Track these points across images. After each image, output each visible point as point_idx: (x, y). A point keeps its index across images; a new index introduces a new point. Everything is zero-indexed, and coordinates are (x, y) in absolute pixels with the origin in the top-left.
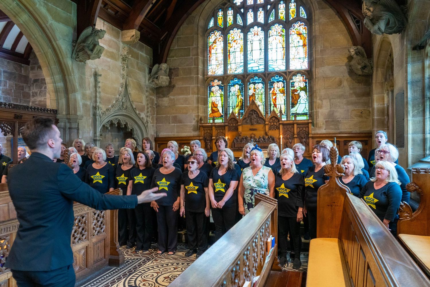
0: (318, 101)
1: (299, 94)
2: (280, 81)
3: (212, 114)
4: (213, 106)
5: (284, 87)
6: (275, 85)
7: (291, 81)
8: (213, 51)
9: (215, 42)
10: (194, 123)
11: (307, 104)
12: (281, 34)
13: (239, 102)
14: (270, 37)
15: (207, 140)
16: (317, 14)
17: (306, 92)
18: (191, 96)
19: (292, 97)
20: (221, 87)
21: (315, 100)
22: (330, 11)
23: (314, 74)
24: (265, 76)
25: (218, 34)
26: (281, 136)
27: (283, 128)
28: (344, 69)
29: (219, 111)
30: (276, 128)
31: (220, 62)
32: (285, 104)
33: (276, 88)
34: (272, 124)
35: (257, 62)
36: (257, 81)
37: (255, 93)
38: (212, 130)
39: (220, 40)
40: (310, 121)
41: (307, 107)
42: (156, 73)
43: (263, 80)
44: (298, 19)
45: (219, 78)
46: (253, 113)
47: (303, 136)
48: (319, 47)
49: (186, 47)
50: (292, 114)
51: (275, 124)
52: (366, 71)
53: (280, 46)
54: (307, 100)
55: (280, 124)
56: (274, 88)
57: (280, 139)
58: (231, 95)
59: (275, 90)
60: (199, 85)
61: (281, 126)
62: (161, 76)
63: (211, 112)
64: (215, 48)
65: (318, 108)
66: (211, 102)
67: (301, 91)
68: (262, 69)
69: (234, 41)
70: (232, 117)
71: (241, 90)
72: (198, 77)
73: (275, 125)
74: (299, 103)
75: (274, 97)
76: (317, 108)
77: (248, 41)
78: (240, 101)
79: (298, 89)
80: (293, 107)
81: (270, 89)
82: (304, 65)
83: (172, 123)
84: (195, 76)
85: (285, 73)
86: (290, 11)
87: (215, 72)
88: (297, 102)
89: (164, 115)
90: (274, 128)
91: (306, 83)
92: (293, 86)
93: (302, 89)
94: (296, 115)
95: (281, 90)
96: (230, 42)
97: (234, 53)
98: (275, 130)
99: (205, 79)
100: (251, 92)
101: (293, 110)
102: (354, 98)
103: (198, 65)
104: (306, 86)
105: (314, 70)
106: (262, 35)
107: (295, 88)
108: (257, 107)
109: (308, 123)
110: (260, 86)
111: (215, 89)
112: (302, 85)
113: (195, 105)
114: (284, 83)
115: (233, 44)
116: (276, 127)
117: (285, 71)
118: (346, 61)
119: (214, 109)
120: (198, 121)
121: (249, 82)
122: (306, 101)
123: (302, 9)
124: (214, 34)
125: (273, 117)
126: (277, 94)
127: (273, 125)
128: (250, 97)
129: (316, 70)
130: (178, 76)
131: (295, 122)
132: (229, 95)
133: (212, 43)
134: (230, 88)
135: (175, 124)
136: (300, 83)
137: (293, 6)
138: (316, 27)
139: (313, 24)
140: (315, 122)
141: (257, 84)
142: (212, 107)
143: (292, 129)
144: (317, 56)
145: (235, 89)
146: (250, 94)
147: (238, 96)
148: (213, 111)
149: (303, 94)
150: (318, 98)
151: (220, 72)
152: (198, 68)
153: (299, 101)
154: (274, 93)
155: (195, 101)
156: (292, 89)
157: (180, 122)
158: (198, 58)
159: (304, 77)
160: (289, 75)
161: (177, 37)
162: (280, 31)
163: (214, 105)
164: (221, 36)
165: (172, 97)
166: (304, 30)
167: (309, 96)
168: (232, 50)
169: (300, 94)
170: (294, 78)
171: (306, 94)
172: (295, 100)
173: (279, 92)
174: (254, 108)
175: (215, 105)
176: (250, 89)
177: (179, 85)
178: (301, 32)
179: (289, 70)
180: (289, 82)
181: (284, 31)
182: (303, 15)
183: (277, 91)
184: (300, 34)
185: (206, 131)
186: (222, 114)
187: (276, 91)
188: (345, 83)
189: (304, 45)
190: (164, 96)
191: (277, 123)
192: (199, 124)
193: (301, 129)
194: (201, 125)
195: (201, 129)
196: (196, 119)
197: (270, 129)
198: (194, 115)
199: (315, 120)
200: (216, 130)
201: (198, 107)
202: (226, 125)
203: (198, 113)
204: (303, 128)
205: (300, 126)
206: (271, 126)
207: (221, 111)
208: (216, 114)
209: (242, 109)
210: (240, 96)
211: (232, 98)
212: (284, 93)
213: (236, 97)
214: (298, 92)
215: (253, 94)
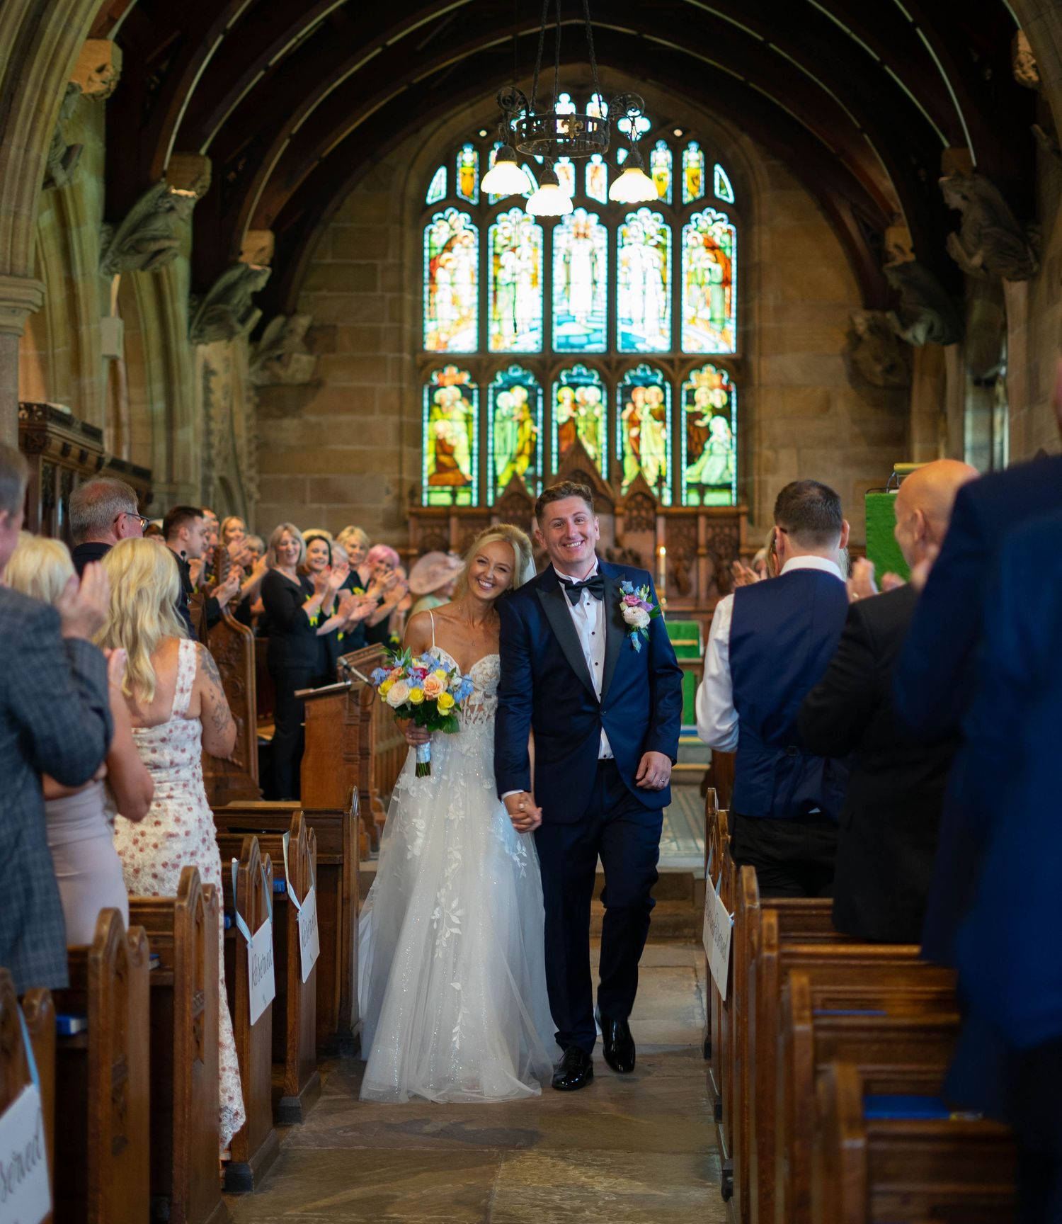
0: (767, 453)
1: (707, 427)
2: (655, 384)
3: (435, 477)
4: (439, 450)
5: (664, 403)
6: (639, 395)
7: (686, 386)
8: (440, 275)
9: (448, 247)
10: (386, 503)
11: (733, 458)
12: (659, 242)
13: (524, 443)
14: (623, 246)
16: (766, 201)
17: (729, 421)
18: (376, 418)
19: (688, 434)
21: (756, 449)
22: (802, 197)
23: (755, 373)
24: (608, 364)
25: (460, 220)
26: (662, 551)
27: (667, 527)
28: (837, 364)
30: (644, 527)
31: (465, 312)
32: (666, 454)
33: (640, 404)
34: (635, 513)
35: (584, 322)
37: (574, 415)
38: (448, 526)
39: (466, 241)
40: (744, 509)
41: (732, 465)
42: (277, 342)
43: (602, 378)
44: (708, 200)
45: (461, 362)
47: (722, 551)
48: (769, 297)
49: (363, 262)
50: (690, 486)
51: (644, 513)
52: (894, 379)
53: (654, 277)
54: (731, 444)
55: (656, 515)
56: (634, 403)
57: (656, 557)
58: (498, 417)
59: (638, 412)
60: (405, 385)
61: (661, 523)
62: (296, 356)
63: (433, 469)
64: (449, 265)
65: (767, 471)
66: (433, 437)
67: (714, 416)
68: (600, 347)
69: (514, 249)
70: (515, 488)
71: (531, 404)
72: (401, 360)
73: (643, 518)
74: (707, 452)
75: (634, 432)
76: (762, 472)
77: (555, 252)
78: (530, 440)
79: (704, 411)
80: (690, 462)
81: (623, 407)
82: (725, 343)
83: (313, 501)
84: (391, 355)
85: (670, 362)
86: (686, 177)
87: (446, 342)
88: (703, 449)
89: (285, 477)
90: (639, 525)
91: (729, 394)
92: (691, 401)
93: (716, 412)
94: (702, 488)
95: (657, 413)
96: (498, 250)
97: (511, 287)
98: (643, 530)
99: (419, 363)
100: (561, 414)
101: (689, 474)
102: (862, 450)
103: (401, 321)
104: (729, 404)
105: (753, 359)
106: (600, 236)
107: (697, 408)
108: (591, 463)
109: (737, 516)
110: (592, 395)
111: (449, 394)
112: (719, 399)
113: (391, 446)
114: (663, 389)
115: (507, 258)
116: (644, 522)
117: (670, 356)
118: (842, 342)
119: (444, 459)
120: (399, 499)
121: (559, 380)
122: (728, 446)
123: (719, 171)
124: (447, 220)
125: (636, 494)
126: (643, 424)
127: (636, 518)
128: (560, 427)
129: (763, 363)
130: (334, 351)
131: (701, 510)
132: (494, 417)
133: (439, 251)
135: (324, 506)
136: (711, 394)
137: (693, 157)
138: (764, 240)
139: (756, 229)
140: (756, 512)
141: (581, 389)
142: (437, 454)
143: (693, 531)
144: (765, 322)
145: (512, 400)
146: (563, 419)
147: (521, 423)
148: (441, 467)
149: (719, 426)
150: (766, 444)
151: (465, 342)
152: (400, 330)
153: (707, 446)
154: (635, 418)
155: (393, 435)
156: (690, 409)
157: (340, 497)
158: (401, 299)
159: (722, 375)
160: (681, 368)
161: (333, 225)
162: (654, 233)
163: (443, 448)
164: (471, 230)
165: (313, 419)
166: (726, 238)
168: (504, 276)
169: (711, 428)
170: (693, 375)
171: (730, 426)
172: (697, 444)
173: (651, 418)
174: (582, 465)
175: (446, 448)
176: (559, 403)
177: (339, 379)
178: (717, 242)
179: (679, 355)
180: (681, 389)
181: (669, 234)
182: (724, 192)
183: (644, 415)
184: (712, 247)
185: (429, 531)
186: (468, 478)
187: (642, 413)
188: (840, 406)
189: (726, 282)
190: (285, 413)
191: (647, 510)
192: (407, 508)
193: (718, 530)
194: (414, 510)
195: (413, 523)
196: (395, 491)
197: (628, 528)
198: (387, 477)
199: (756, 505)
200: (462, 526)
201: (400, 455)
202: (495, 515)
203: (401, 471)
204: (722, 528)
205: (714, 522)
206: (631, 519)
207: (465, 467)
208: (449, 476)
209: (533, 463)
210: (528, 425)
211: (503, 429)
212: (664, 421)
213: (516, 425)
214: (707, 419)
215: (571, 419)
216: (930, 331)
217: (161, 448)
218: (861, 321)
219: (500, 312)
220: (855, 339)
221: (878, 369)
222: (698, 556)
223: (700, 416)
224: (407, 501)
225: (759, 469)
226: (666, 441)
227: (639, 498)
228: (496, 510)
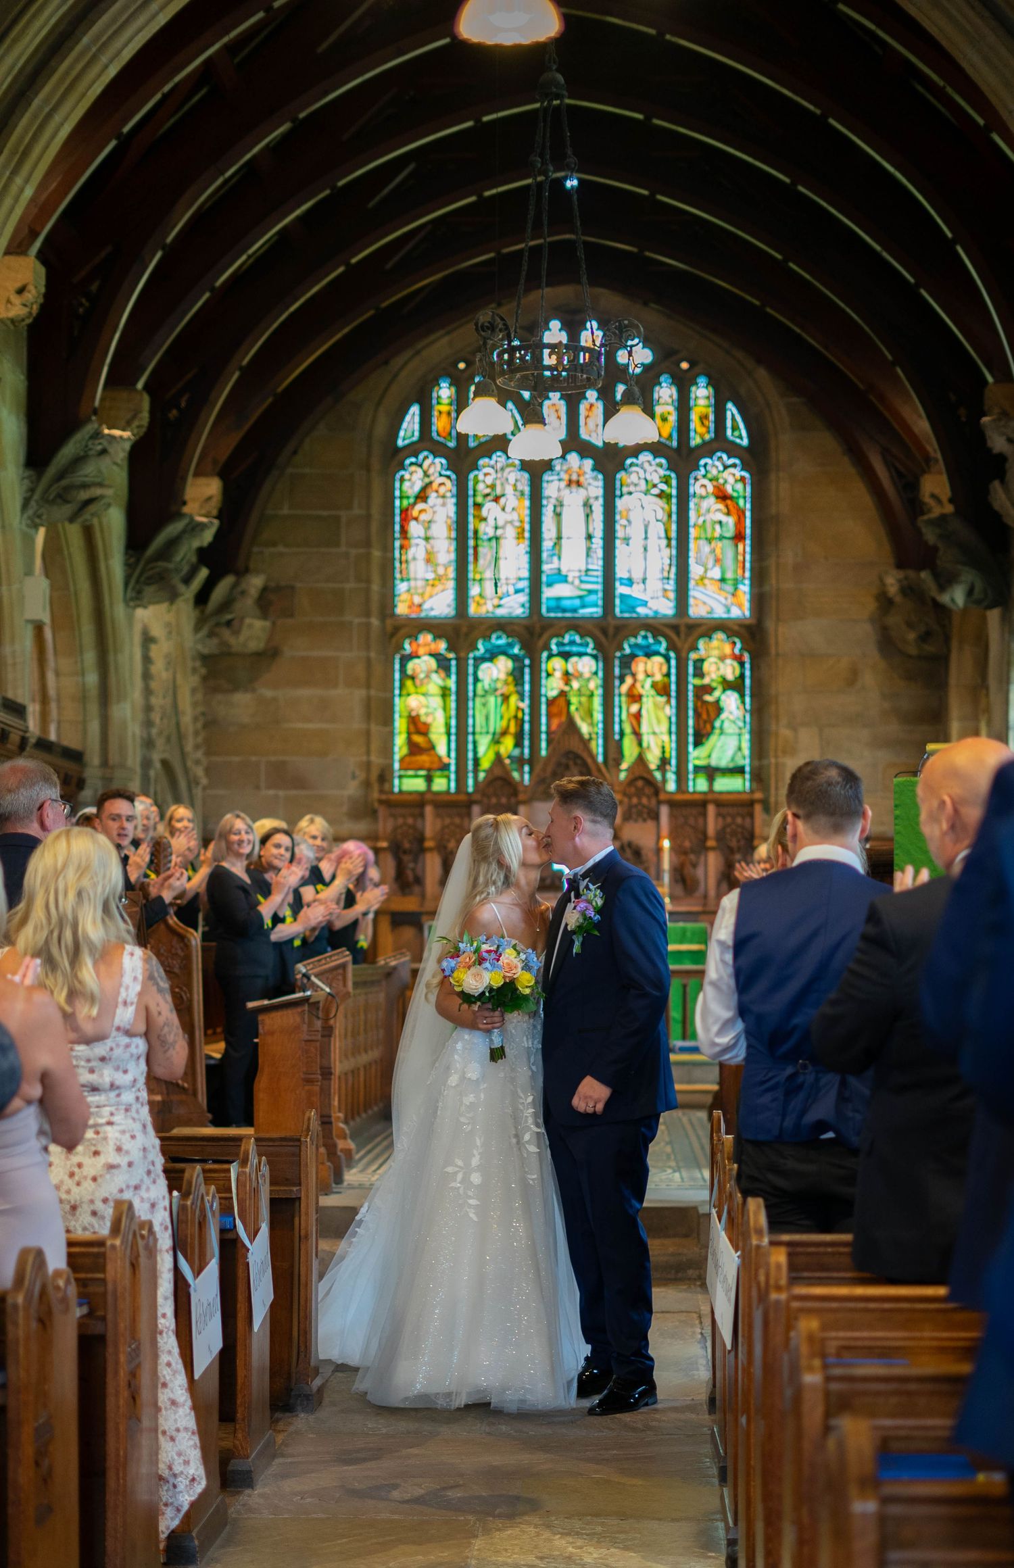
0: (785, 732)
1: (717, 701)
2: (657, 653)
3: (408, 759)
4: (412, 729)
5: (668, 675)
6: (640, 666)
7: (693, 656)
8: (414, 529)
9: (422, 496)
10: (352, 789)
11: (746, 737)
12: (662, 491)
13: (509, 721)
14: (621, 496)
15: (405, 852)
16: (785, 443)
17: (742, 696)
18: (340, 692)
19: (695, 710)
20: (443, 664)
21: (773, 727)
22: (827, 441)
23: (772, 641)
24: (604, 631)
25: (436, 465)
26: (666, 844)
27: (672, 816)
28: (865, 631)
29: (432, 747)
30: (645, 816)
31: (441, 571)
32: (670, 733)
33: (641, 676)
34: (635, 800)
35: (577, 582)
36: (575, 649)
37: (566, 688)
38: (422, 815)
39: (442, 490)
40: (758, 795)
41: (746, 745)
42: (226, 605)
43: (598, 646)
44: (719, 443)
45: (436, 628)
46: (571, 763)
47: (734, 844)
48: (789, 553)
49: (325, 513)
50: (697, 769)
51: (645, 801)
52: (930, 648)
54: (745, 722)
55: (659, 803)
56: (634, 675)
57: (659, 850)
58: (480, 691)
59: (638, 685)
60: (373, 655)
61: (664, 811)
62: (248, 621)
63: (405, 751)
64: (423, 517)
65: (785, 752)
66: (406, 714)
67: (724, 690)
68: (595, 611)
69: (496, 499)
70: (498, 772)
71: (516, 676)
72: (368, 625)
73: (644, 806)
74: (717, 731)
75: (634, 708)
76: (780, 754)
77: (544, 502)
78: (516, 717)
79: (714, 685)
80: (698, 743)
81: (622, 680)
82: (740, 608)
83: (269, 788)
84: (357, 621)
85: (675, 628)
86: (694, 417)
87: (420, 606)
88: (713, 728)
89: (236, 759)
90: (640, 814)
91: (742, 664)
92: (699, 673)
93: (727, 685)
94: (711, 772)
95: (660, 686)
96: (479, 499)
97: (494, 541)
98: (645, 820)
99: (389, 628)
100: (552, 687)
101: (696, 756)
102: (893, 728)
103: (368, 581)
104: (742, 676)
105: (770, 625)
106: (595, 487)
107: (706, 681)
108: (585, 743)
109: (751, 803)
110: (586, 665)
111: (423, 665)
112: (730, 670)
113: (358, 725)
114: (668, 659)
115: (490, 509)
116: (645, 810)
117: (674, 621)
118: (871, 606)
119: (418, 739)
120: (367, 784)
121: (549, 649)
122: (741, 724)
123: (731, 409)
124: (420, 466)
125: (636, 779)
126: (644, 700)
127: (636, 806)
128: (550, 703)
129: (781, 630)
130: (292, 615)
131: (710, 797)
132: (475, 691)
133: (412, 500)
134: (476, 667)
135: (281, 793)
136: (721, 665)
137: (702, 393)
138: (782, 489)
139: (773, 476)
140: (772, 800)
141: (574, 659)
142: (409, 734)
143: (701, 820)
144: (782, 582)
145: (496, 672)
146: (553, 694)
147: (506, 698)
148: (414, 749)
149: (730, 701)
150: (784, 721)
151: (441, 604)
152: (368, 591)
153: (717, 724)
154: (635, 692)
155: (358, 711)
156: (698, 682)
157: (299, 782)
158: (368, 557)
159: (734, 643)
160: (687, 635)
161: (290, 470)
162: (656, 480)
163: (417, 726)
164: (448, 477)
165: (268, 693)
166: (740, 486)
167: (752, 712)
168: (486, 530)
169: (722, 704)
170: (701, 644)
171: (743, 702)
172: (705, 722)
173: (653, 692)
174: (575, 746)
175: (420, 726)
176: (549, 675)
177: (297, 649)
178: (729, 489)
179: (686, 620)
180: (687, 659)
181: (674, 482)
182: (736, 433)
183: (645, 688)
184: (722, 496)
185: (400, 821)
186: (446, 760)
187: (643, 687)
188: (868, 679)
189: (739, 537)
190: (236, 687)
191: (649, 798)
192: (376, 795)
193: (729, 820)
194: (384, 797)
195: (382, 811)
196: (362, 775)
197: (627, 817)
198: (353, 759)
199: (773, 791)
200: (437, 815)
201: (368, 733)
202: (476, 802)
203: (368, 753)
204: (733, 817)
205: (724, 810)
206: (630, 807)
207: (441, 749)
208: (424, 759)
209: (519, 743)
210: (513, 699)
211: (484, 705)
212: (669, 696)
213: (500, 700)
214: (717, 694)
215: (563, 694)
216: (970, 593)
217: (94, 727)
218: (892, 582)
219: (481, 569)
220: (885, 603)
221: (912, 636)
222: (707, 849)
223: (709, 689)
224: (376, 787)
225: (776, 751)
226: (670, 718)
227: (640, 783)
228: (477, 797)
